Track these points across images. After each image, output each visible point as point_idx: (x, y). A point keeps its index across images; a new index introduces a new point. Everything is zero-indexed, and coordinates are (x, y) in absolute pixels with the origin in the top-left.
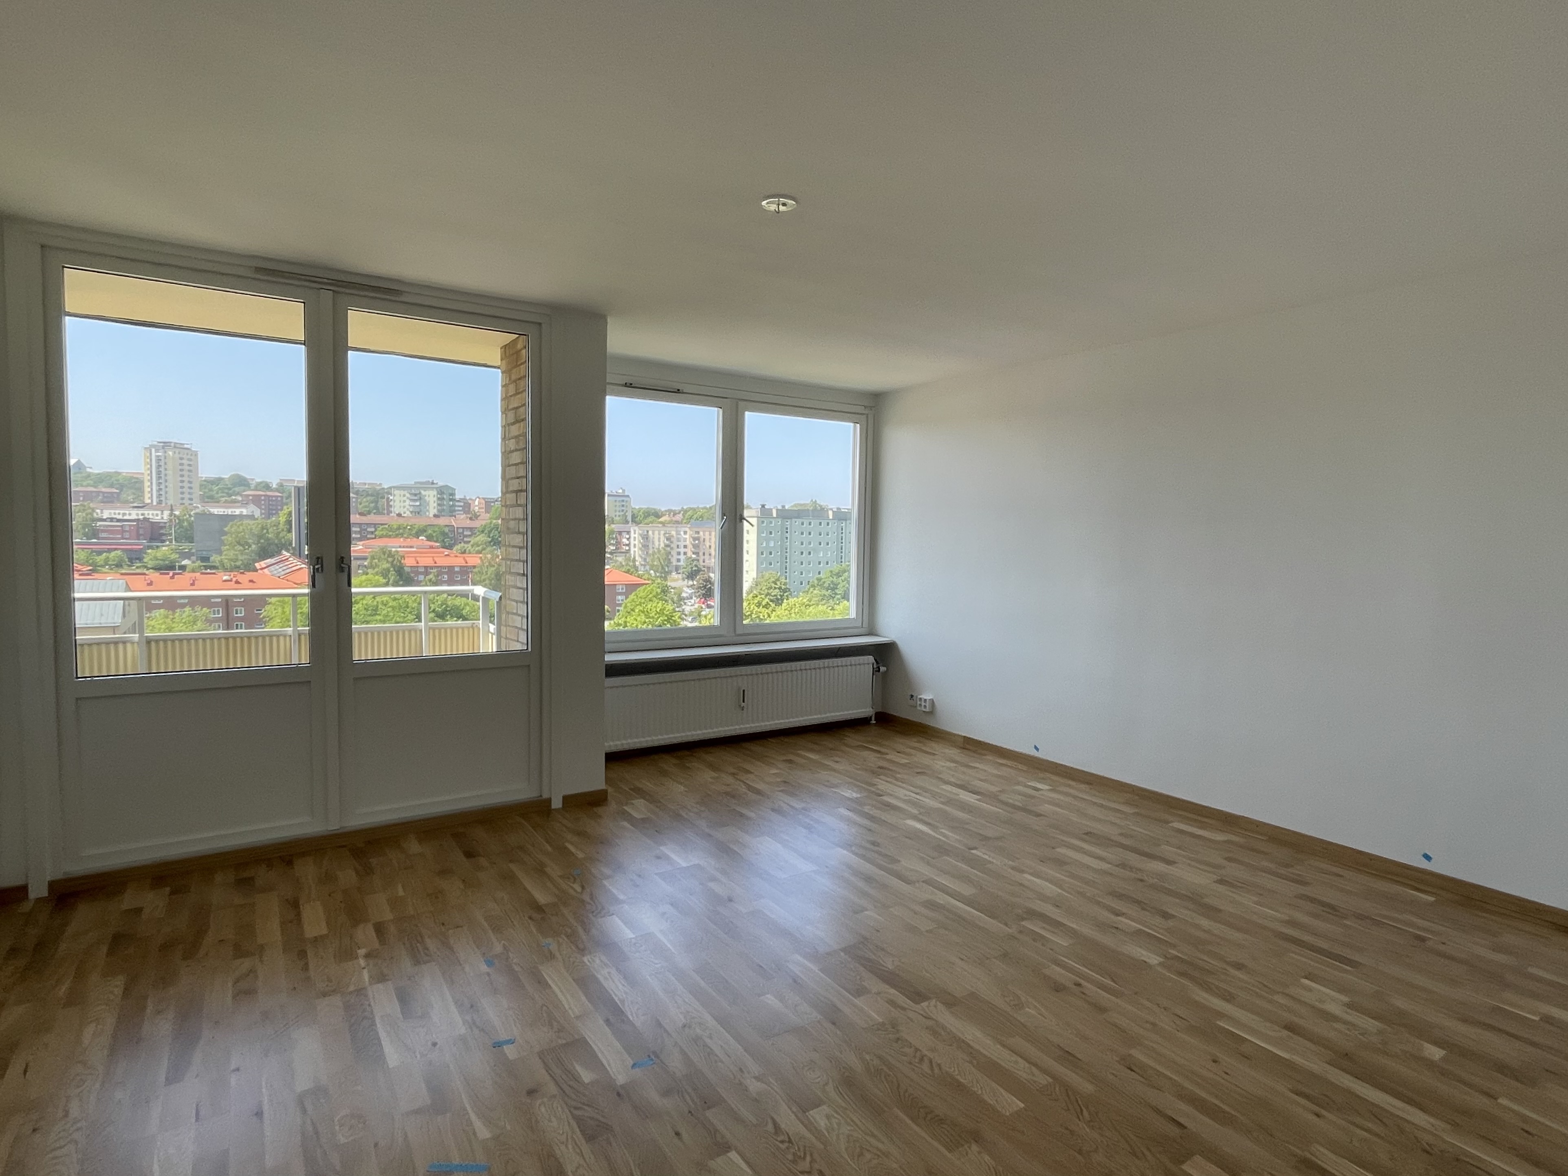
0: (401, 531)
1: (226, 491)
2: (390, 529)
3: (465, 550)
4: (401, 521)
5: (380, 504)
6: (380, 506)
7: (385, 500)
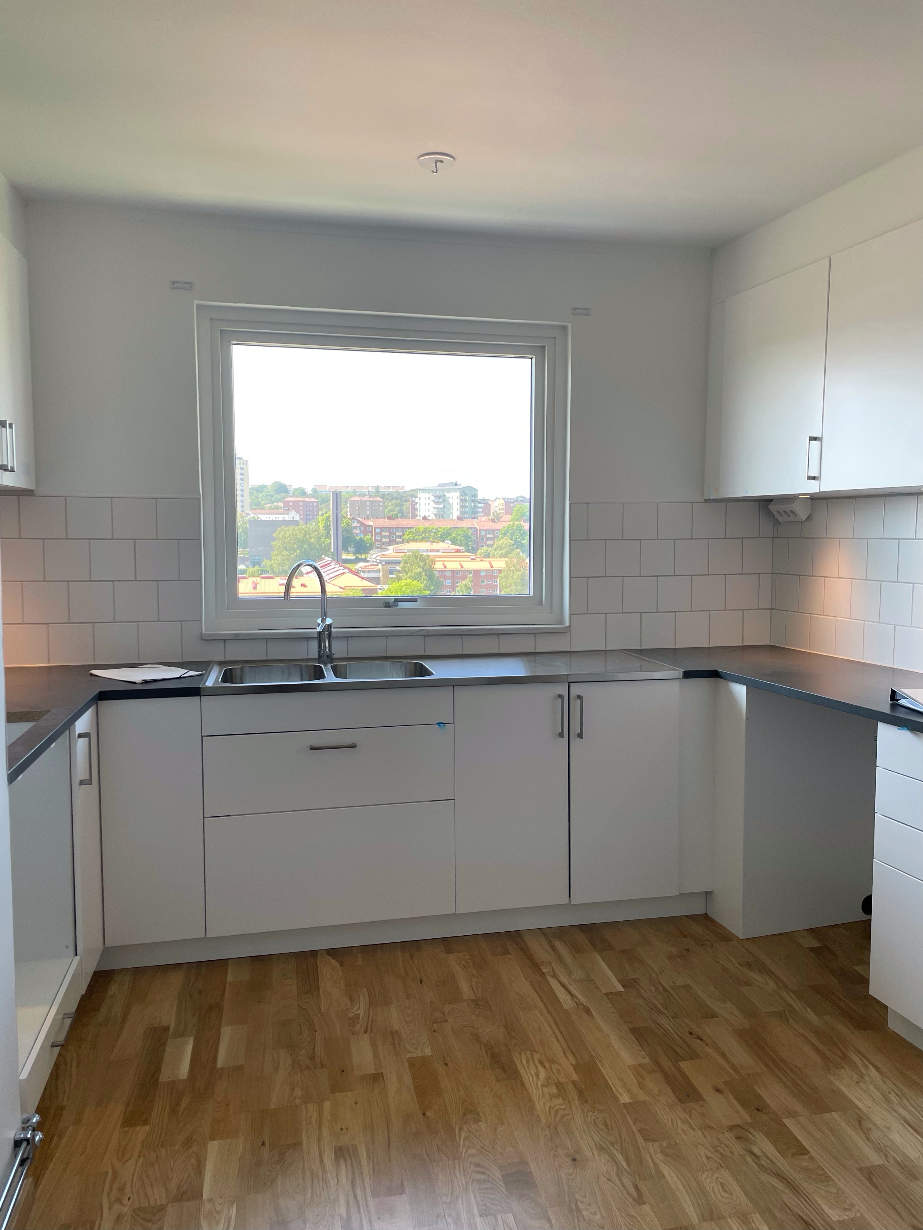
0: (427, 534)
1: (269, 498)
2: (417, 532)
3: (489, 554)
4: (427, 524)
5: (404, 508)
6: (404, 510)
7: (408, 504)
